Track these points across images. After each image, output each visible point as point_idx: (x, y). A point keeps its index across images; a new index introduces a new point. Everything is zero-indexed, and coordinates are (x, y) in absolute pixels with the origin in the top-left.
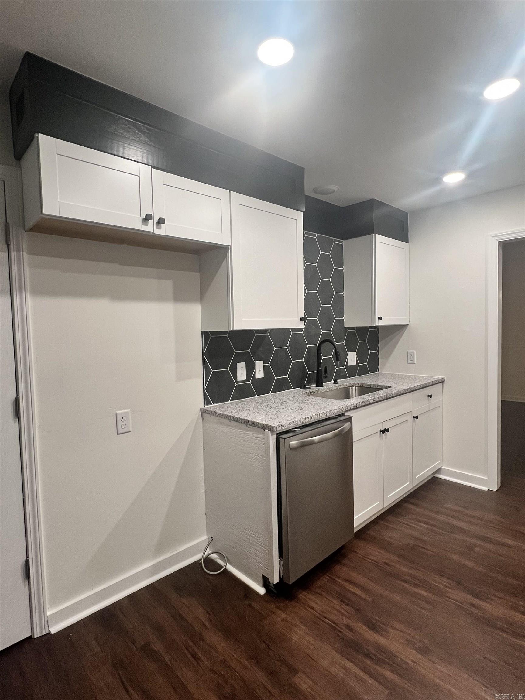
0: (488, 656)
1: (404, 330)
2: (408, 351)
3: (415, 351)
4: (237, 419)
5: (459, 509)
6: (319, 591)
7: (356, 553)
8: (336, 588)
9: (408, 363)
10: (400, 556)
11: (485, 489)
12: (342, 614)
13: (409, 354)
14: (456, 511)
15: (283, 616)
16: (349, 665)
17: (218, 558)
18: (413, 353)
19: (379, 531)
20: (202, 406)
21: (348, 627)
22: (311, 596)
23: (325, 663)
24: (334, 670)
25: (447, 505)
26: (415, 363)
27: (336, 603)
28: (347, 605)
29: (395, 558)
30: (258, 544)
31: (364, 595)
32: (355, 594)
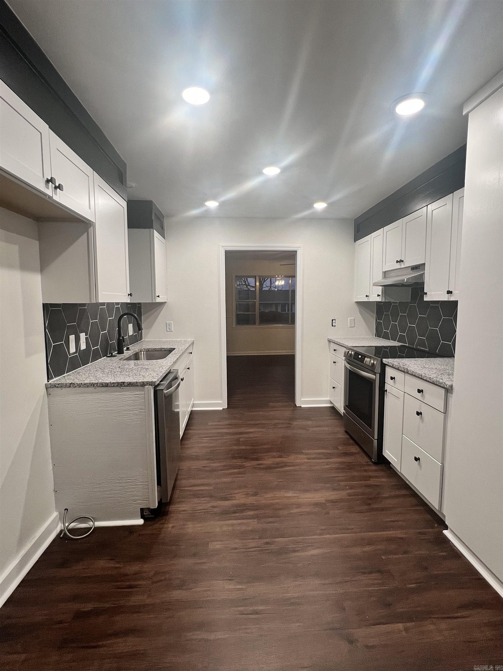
0: (279, 480)
1: (163, 306)
2: (167, 322)
3: (172, 322)
4: (108, 384)
5: (216, 423)
6: (179, 500)
7: (182, 469)
8: (188, 493)
9: (167, 331)
10: (208, 459)
11: (221, 409)
12: (205, 503)
13: (167, 325)
14: (216, 425)
15: (171, 525)
16: (231, 522)
17: (78, 524)
18: (171, 323)
19: (185, 452)
20: (46, 382)
21: (213, 507)
22: (177, 506)
23: (218, 530)
24: (225, 528)
25: (210, 424)
26: (172, 331)
27: (196, 500)
28: (203, 497)
29: (206, 462)
30: (136, 485)
31: (206, 488)
32: (202, 490)
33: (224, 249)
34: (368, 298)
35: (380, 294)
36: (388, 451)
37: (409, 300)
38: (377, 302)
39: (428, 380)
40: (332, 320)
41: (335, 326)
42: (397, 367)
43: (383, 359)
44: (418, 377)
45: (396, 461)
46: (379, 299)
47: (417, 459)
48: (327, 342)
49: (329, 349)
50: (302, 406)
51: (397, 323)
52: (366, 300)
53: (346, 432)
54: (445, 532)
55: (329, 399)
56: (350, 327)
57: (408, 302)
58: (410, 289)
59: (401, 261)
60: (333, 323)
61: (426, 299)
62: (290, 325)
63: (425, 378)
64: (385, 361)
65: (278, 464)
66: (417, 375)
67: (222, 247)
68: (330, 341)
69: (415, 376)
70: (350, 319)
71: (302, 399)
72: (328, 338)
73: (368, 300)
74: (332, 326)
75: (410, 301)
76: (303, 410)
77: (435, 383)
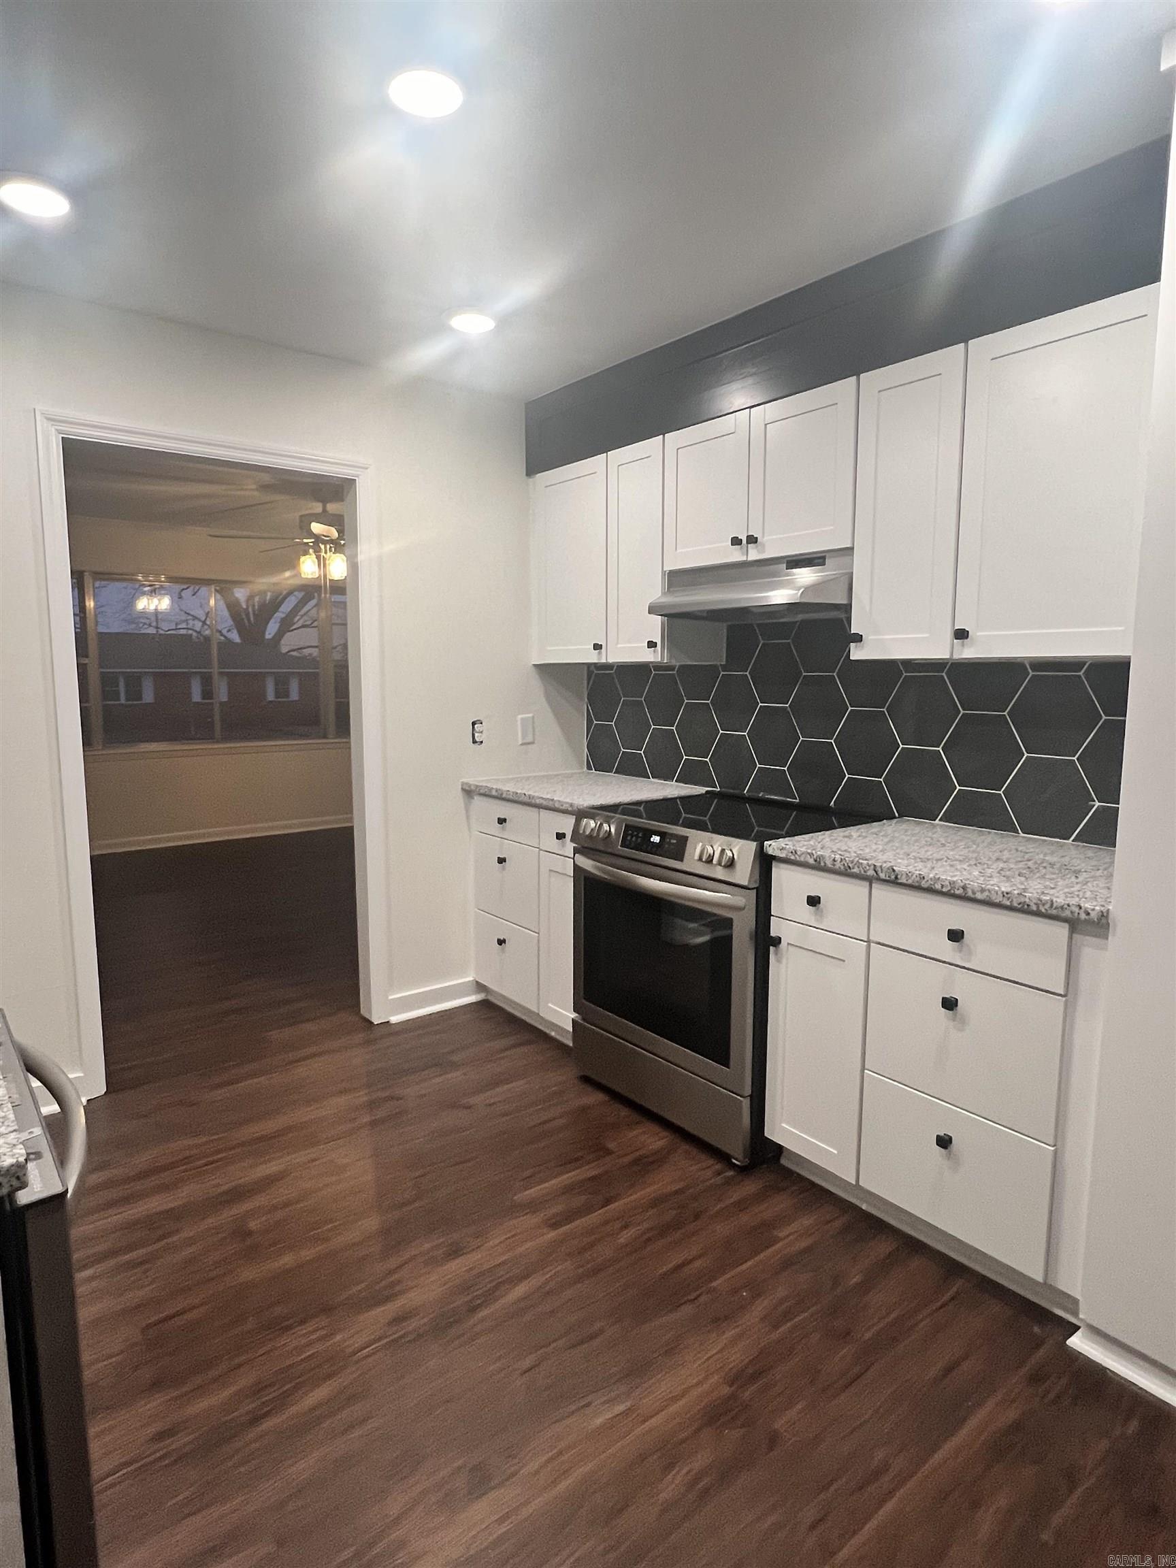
33: (59, 432)
34: (600, 653)
35: (658, 640)
36: (788, 1123)
37: (721, 661)
38: (589, 665)
39: (998, 899)
40: (474, 724)
41: (482, 742)
42: (838, 865)
43: (766, 843)
44: (950, 895)
45: (836, 1152)
46: (649, 656)
47: (944, 1142)
48: (460, 794)
49: (468, 817)
50: (394, 1019)
51: (674, 728)
52: (593, 658)
53: (586, 1080)
54: (1076, 1342)
55: (471, 979)
56: (522, 744)
57: (715, 666)
58: (723, 629)
59: (752, 540)
60: (476, 735)
61: (857, 653)
62: (218, 742)
63: (979, 896)
64: (773, 847)
65: (465, 1288)
66: (942, 886)
67: (48, 419)
68: (469, 792)
69: (930, 890)
70: (522, 719)
71: (390, 997)
72: (463, 784)
73: (599, 659)
74: (474, 742)
75: (724, 663)
76: (397, 1033)
77: (1034, 908)
